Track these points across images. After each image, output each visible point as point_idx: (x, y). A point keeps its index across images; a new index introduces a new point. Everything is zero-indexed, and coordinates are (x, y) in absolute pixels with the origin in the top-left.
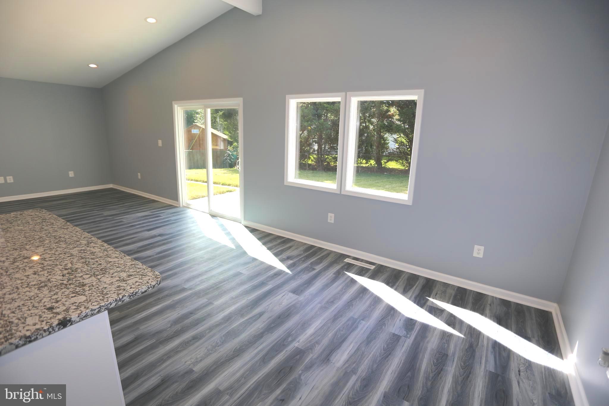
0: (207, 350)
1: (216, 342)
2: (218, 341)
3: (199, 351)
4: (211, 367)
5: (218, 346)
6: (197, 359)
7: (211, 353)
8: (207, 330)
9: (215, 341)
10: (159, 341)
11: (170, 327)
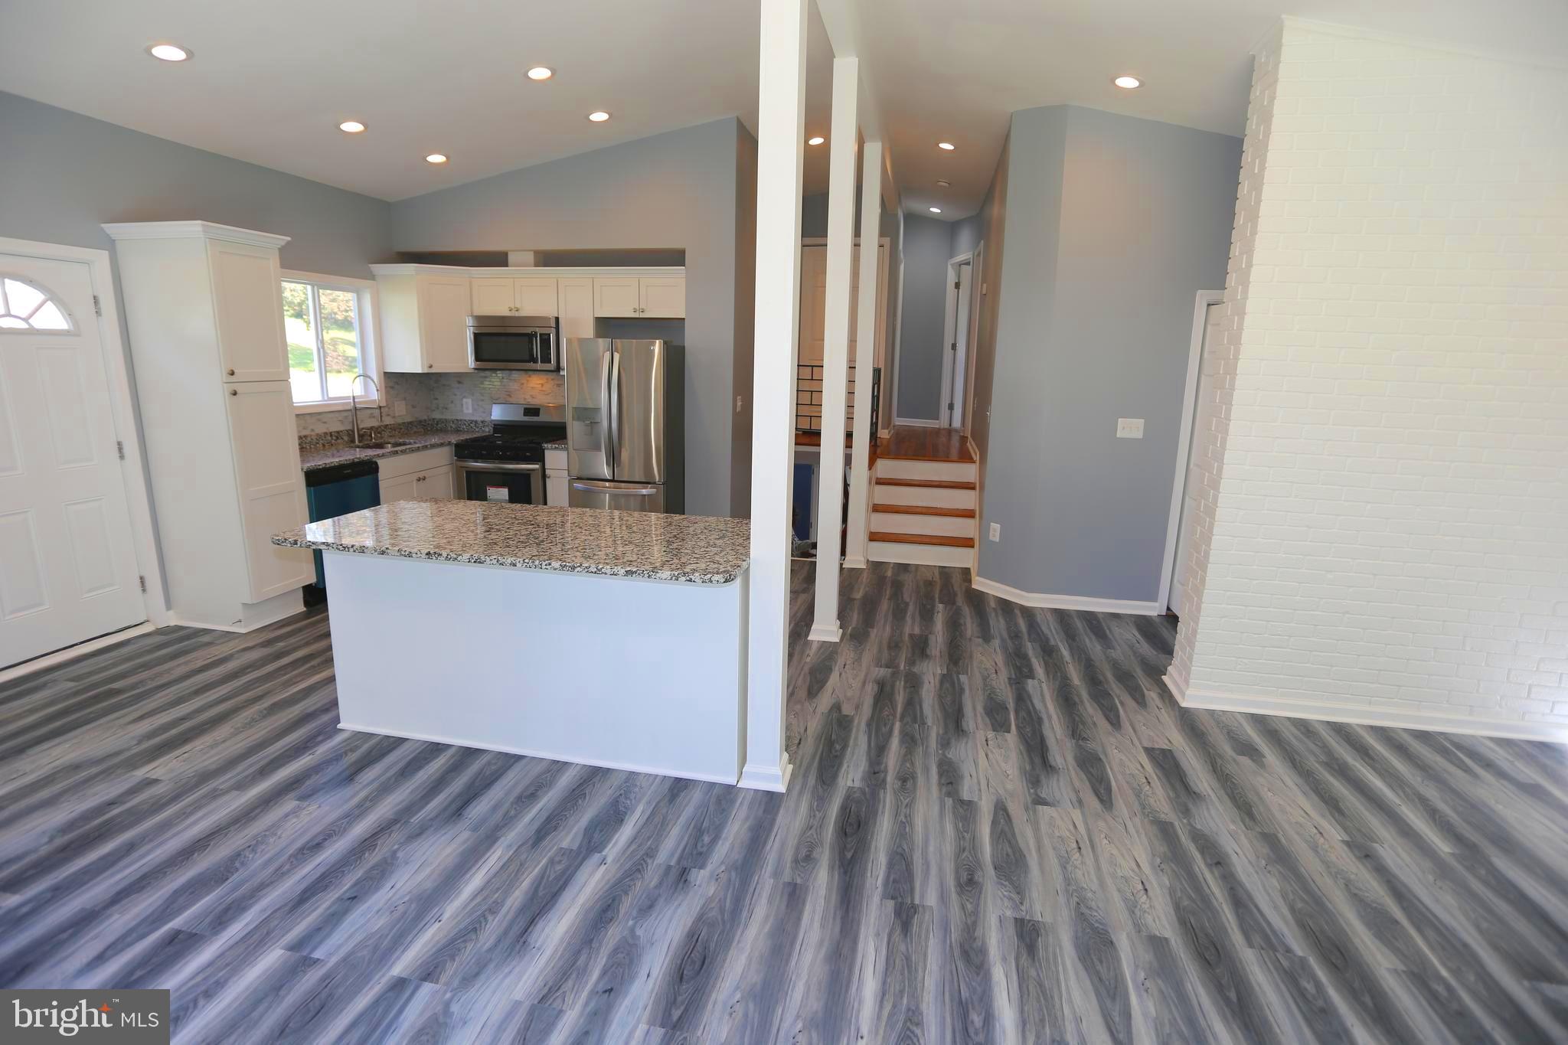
0: (276, 834)
1: (256, 853)
2: (251, 856)
3: (297, 829)
4: (262, 811)
5: (249, 847)
6: (297, 817)
7: (266, 831)
8: (289, 871)
9: (257, 855)
10: (402, 822)
11: (395, 852)
